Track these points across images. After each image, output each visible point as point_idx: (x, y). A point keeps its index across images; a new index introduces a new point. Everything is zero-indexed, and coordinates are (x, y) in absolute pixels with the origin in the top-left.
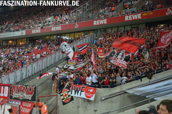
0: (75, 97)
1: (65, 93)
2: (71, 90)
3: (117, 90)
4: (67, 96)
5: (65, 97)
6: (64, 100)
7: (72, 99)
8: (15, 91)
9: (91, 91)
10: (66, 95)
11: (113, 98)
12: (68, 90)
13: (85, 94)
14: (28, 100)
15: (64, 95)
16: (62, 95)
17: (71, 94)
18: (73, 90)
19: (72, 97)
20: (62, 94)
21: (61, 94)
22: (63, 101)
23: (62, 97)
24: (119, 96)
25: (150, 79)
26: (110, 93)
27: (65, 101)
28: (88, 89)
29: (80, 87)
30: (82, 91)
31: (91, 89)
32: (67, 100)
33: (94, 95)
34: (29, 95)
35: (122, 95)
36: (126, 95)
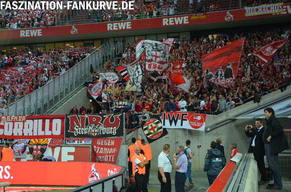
0: (169, 129)
1: (151, 125)
2: (162, 120)
3: (222, 117)
4: (156, 129)
5: (152, 131)
6: (151, 135)
7: (165, 132)
8: (78, 125)
9: (199, 118)
10: (153, 128)
11: (219, 129)
12: (158, 121)
13: (190, 124)
14: (111, 135)
15: (150, 127)
16: (146, 129)
17: (164, 125)
18: (167, 119)
19: (165, 129)
20: (146, 127)
21: (144, 128)
22: (148, 137)
23: (146, 132)
24: (225, 126)
25: (259, 102)
26: (214, 122)
27: (152, 137)
28: (193, 117)
29: (179, 115)
30: (182, 120)
31: (198, 115)
32: (155, 135)
33: (204, 123)
34: (111, 128)
35: (228, 125)
36: (233, 124)
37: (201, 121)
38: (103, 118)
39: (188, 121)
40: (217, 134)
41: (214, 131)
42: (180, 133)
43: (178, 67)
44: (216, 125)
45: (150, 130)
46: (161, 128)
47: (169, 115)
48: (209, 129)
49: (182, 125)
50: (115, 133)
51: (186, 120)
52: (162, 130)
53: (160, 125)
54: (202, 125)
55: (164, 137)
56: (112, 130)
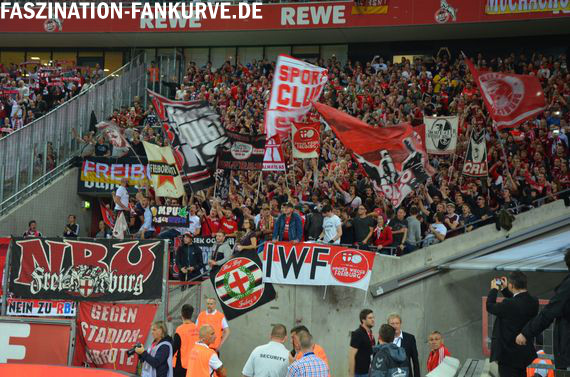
0: (282, 286)
1: (236, 275)
2: (265, 263)
3: (416, 262)
4: (246, 285)
5: (236, 290)
6: (233, 300)
7: (270, 293)
10: (239, 282)
11: (405, 291)
12: (252, 263)
13: (333, 272)
14: (129, 296)
15: (232, 279)
16: (220, 284)
17: (268, 275)
18: (276, 259)
19: (269, 286)
20: (221, 278)
21: (217, 279)
22: (227, 303)
23: (222, 291)
24: (422, 284)
26: (395, 273)
27: (236, 304)
28: (342, 255)
29: (306, 250)
30: (315, 264)
31: (353, 254)
32: (244, 299)
33: (369, 272)
34: (132, 278)
35: (430, 282)
36: (442, 281)
37: (362, 266)
38: (112, 251)
39: (328, 266)
40: (401, 303)
41: (394, 296)
42: (308, 297)
43: (310, 134)
44: (400, 280)
45: (233, 285)
46: (259, 282)
47: (281, 249)
48: (380, 291)
49: (312, 276)
50: (139, 290)
51: (324, 264)
52: (261, 287)
53: (258, 274)
54: (362, 276)
55: (266, 306)
56: (134, 283)
